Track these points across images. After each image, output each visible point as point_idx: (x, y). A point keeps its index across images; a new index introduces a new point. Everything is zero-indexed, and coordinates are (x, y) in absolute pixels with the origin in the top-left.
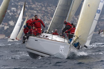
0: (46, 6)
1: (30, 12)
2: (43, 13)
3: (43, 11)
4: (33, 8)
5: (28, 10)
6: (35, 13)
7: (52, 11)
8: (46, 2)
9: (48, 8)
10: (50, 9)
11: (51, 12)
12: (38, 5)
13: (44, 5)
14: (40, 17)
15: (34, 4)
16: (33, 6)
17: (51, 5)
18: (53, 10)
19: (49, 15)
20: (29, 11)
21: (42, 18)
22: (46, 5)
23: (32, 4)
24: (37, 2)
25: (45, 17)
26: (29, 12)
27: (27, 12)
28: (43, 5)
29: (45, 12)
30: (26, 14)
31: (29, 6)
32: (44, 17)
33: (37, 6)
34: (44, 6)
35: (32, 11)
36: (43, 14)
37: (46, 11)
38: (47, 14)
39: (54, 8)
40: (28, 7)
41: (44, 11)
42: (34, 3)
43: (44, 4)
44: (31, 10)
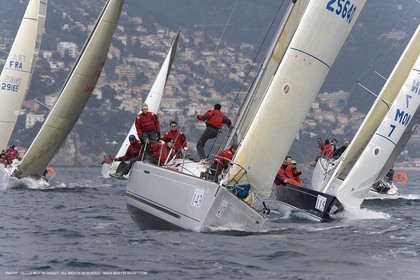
0: (200, 44)
1: (132, 64)
2: (186, 73)
3: (185, 62)
4: (147, 49)
5: (124, 54)
6: (151, 69)
7: (223, 65)
8: (199, 29)
9: (205, 53)
10: (213, 59)
11: (218, 69)
12: (168, 38)
13: (192, 40)
14: (173, 87)
15: (151, 33)
16: (148, 41)
17: (218, 44)
18: (223, 61)
19: (207, 80)
20: (130, 60)
21: (177, 89)
22: (197, 41)
23: (144, 34)
24: (163, 25)
25: (190, 88)
26: (128, 63)
27: (121, 62)
28: (188, 41)
29: (193, 67)
30: (117, 71)
31: (129, 40)
32: (185, 89)
33: (162, 43)
34: (192, 46)
35: (141, 60)
36: (182, 77)
37: (197, 63)
38: (199, 77)
39: (229, 54)
40: (124, 42)
41: (189, 63)
42: (152, 31)
43: (189, 35)
44: (135, 56)
